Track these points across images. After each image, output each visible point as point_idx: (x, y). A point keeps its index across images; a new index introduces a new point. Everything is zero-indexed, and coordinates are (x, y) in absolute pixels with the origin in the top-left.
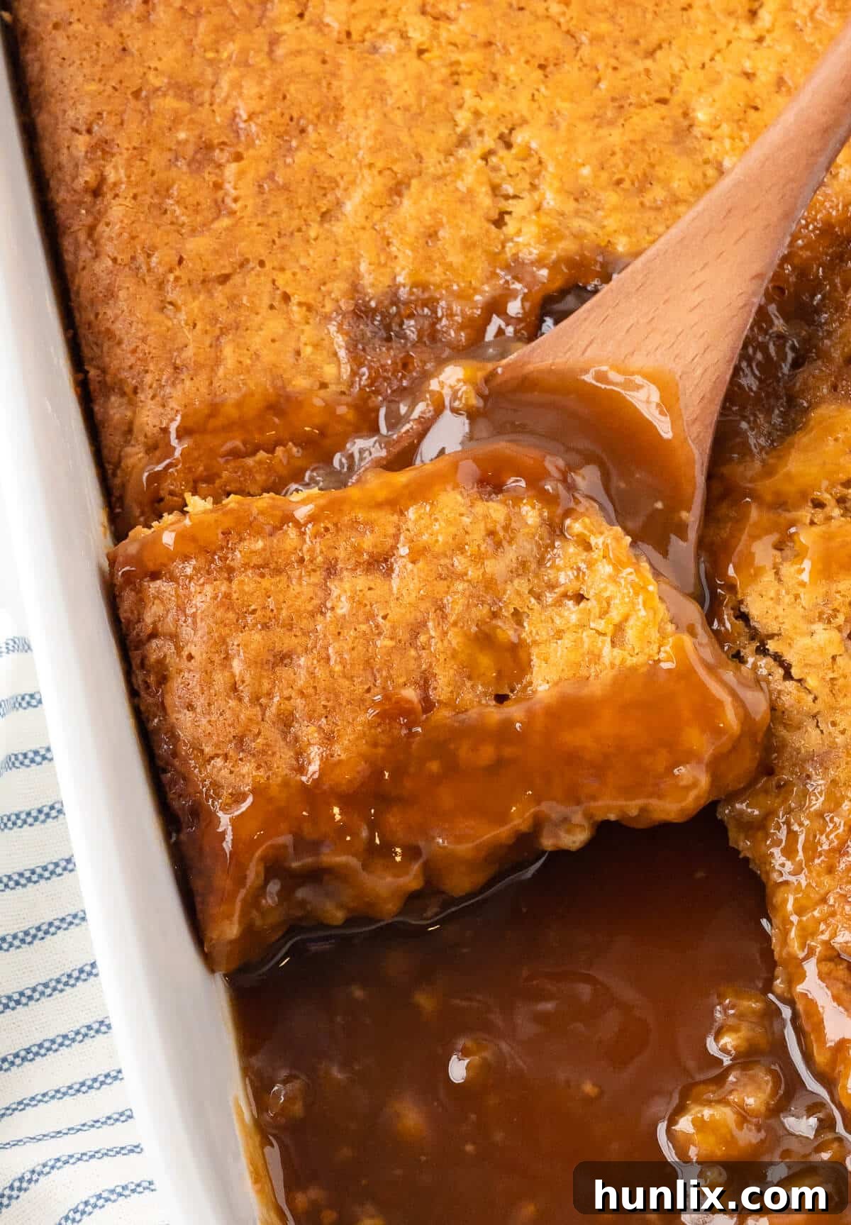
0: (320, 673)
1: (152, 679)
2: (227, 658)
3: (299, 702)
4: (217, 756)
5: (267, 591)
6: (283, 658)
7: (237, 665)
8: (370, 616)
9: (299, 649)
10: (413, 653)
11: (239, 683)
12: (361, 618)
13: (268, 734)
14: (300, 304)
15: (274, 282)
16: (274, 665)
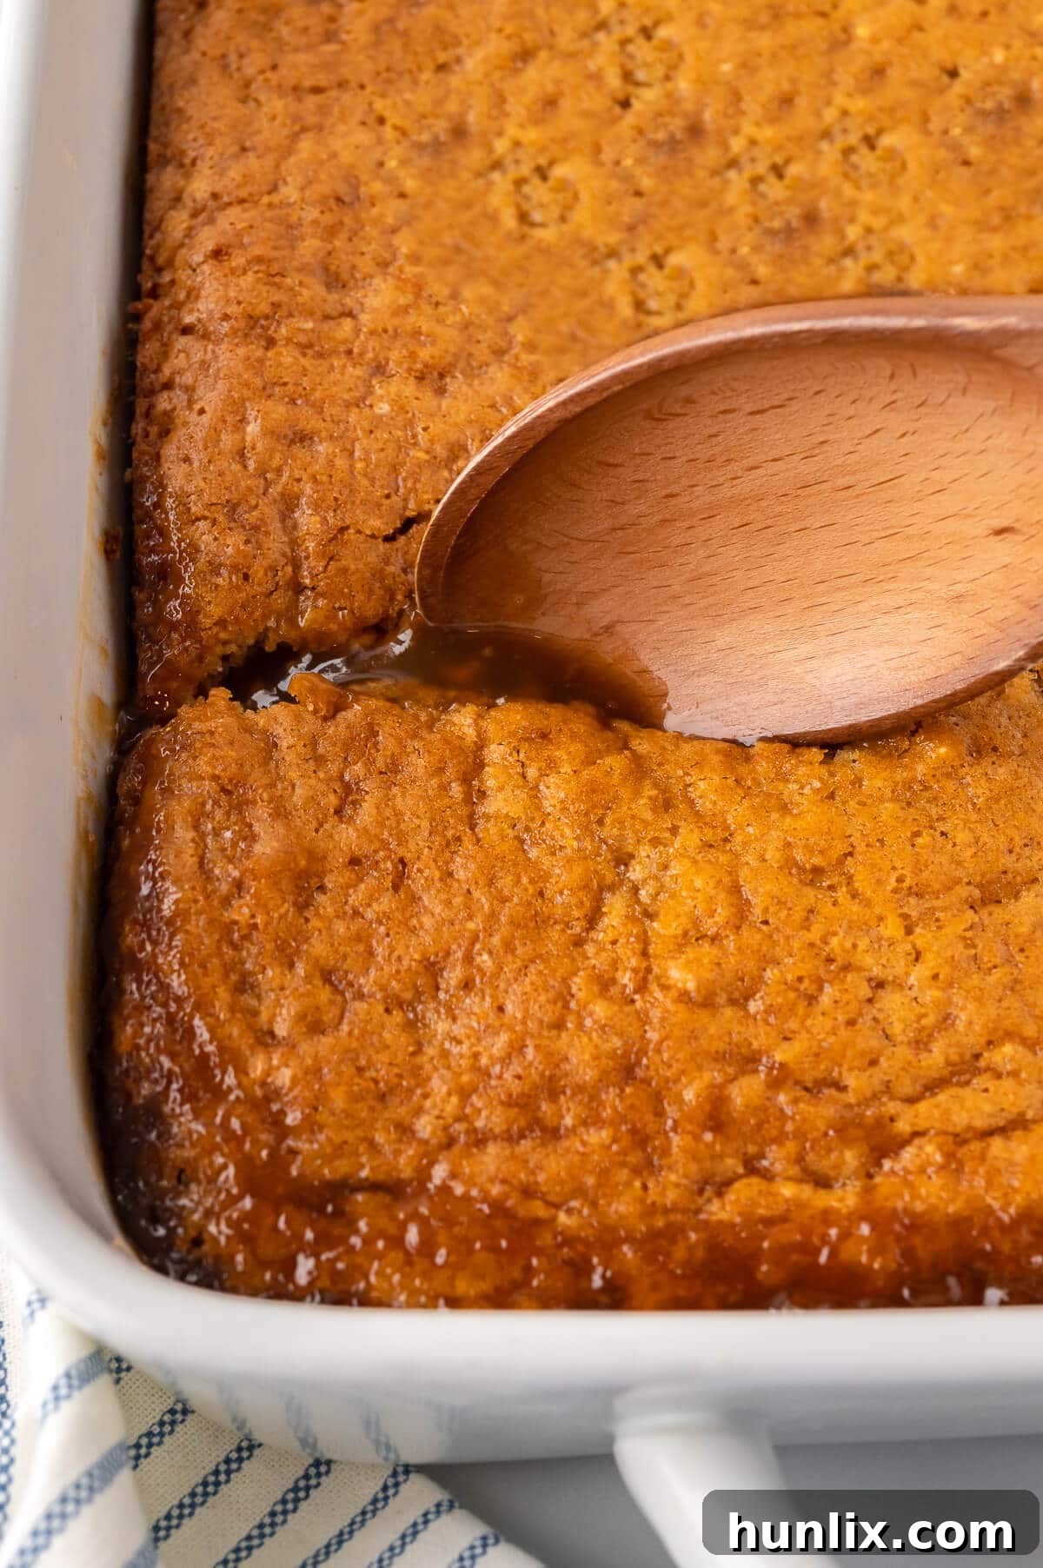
0: (341, 463)
1: (154, 430)
2: (243, 421)
3: (308, 489)
4: (205, 518)
5: (304, 369)
6: (302, 438)
7: (252, 429)
8: (410, 423)
9: (324, 434)
10: (446, 474)
11: (248, 448)
12: (400, 424)
13: (266, 510)
14: (395, 128)
15: (370, 104)
16: (293, 442)
